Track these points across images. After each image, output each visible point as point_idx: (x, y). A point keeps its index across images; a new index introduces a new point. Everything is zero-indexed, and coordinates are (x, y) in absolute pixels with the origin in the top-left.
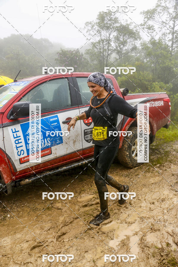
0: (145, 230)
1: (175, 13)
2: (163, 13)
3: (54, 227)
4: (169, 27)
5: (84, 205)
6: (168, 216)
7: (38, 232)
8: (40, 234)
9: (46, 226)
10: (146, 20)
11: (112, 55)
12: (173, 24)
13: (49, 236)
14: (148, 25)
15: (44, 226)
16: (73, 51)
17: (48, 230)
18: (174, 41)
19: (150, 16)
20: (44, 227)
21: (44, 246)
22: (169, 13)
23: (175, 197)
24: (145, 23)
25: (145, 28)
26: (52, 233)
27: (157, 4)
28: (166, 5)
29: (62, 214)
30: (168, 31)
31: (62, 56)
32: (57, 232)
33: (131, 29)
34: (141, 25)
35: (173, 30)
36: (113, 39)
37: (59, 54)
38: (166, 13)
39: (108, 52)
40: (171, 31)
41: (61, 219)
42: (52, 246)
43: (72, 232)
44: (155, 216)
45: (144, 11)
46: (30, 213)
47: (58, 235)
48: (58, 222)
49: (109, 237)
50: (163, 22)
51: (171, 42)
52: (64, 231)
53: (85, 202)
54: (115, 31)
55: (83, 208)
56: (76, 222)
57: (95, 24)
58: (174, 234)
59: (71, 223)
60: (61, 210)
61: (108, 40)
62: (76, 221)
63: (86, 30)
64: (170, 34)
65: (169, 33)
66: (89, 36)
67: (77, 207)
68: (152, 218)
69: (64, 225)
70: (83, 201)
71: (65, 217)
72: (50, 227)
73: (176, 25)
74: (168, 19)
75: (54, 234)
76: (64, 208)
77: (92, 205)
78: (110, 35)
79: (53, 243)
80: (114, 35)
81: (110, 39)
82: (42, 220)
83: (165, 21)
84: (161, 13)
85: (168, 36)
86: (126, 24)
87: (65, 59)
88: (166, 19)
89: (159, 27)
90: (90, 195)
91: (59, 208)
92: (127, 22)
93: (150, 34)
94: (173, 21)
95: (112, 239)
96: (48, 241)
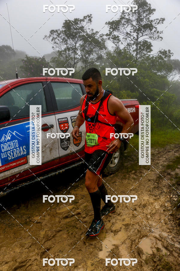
0: (133, 238)
1: (138, 25)
2: (127, 25)
3: (35, 243)
4: (133, 38)
5: (64, 216)
6: (152, 221)
7: (18, 250)
8: (21, 253)
9: (26, 242)
10: (111, 30)
11: (78, 63)
12: (136, 35)
13: (31, 253)
14: (113, 35)
15: (24, 243)
16: (38, 59)
17: (29, 247)
18: (138, 51)
19: (115, 26)
20: (24, 245)
21: (27, 265)
22: (133, 25)
23: (155, 201)
24: (111, 33)
25: (111, 38)
26: (34, 250)
27: (121, 16)
28: (129, 18)
29: (42, 228)
30: (132, 42)
31: (28, 63)
32: (40, 248)
33: (97, 39)
34: (107, 35)
35: (137, 41)
36: (79, 48)
37: (24, 61)
38: (130, 26)
39: (74, 60)
40: (135, 42)
41: (42, 233)
42: (36, 264)
43: (57, 246)
44: (140, 223)
45: (109, 22)
46: (6, 230)
47: (41, 251)
48: (39, 237)
49: (97, 248)
50: (127, 33)
51: (135, 53)
52: (48, 246)
53: (65, 213)
54: (81, 40)
55: (64, 220)
56: (58, 236)
57: (61, 32)
58: (162, 238)
59: (54, 237)
60: (40, 224)
61: (74, 48)
62: (58, 234)
63: (51, 38)
64: (135, 45)
65: (133, 44)
66: (55, 44)
67: (57, 220)
68: (138, 225)
69: (46, 240)
70: (63, 213)
71: (46, 231)
72: (31, 244)
73: (140, 37)
74: (132, 31)
75: (36, 251)
76: (44, 221)
77: (73, 215)
78: (76, 43)
79: (37, 261)
80: (80, 44)
81: (77, 47)
82: (20, 236)
83: (129, 32)
84: (125, 25)
85: (133, 47)
86: (92, 33)
87: (31, 67)
88: (130, 30)
89: (124, 38)
90: (69, 205)
91: (39, 221)
92: (93, 31)
93: (116, 44)
94: (137, 33)
95: (101, 250)
96: (32, 260)
